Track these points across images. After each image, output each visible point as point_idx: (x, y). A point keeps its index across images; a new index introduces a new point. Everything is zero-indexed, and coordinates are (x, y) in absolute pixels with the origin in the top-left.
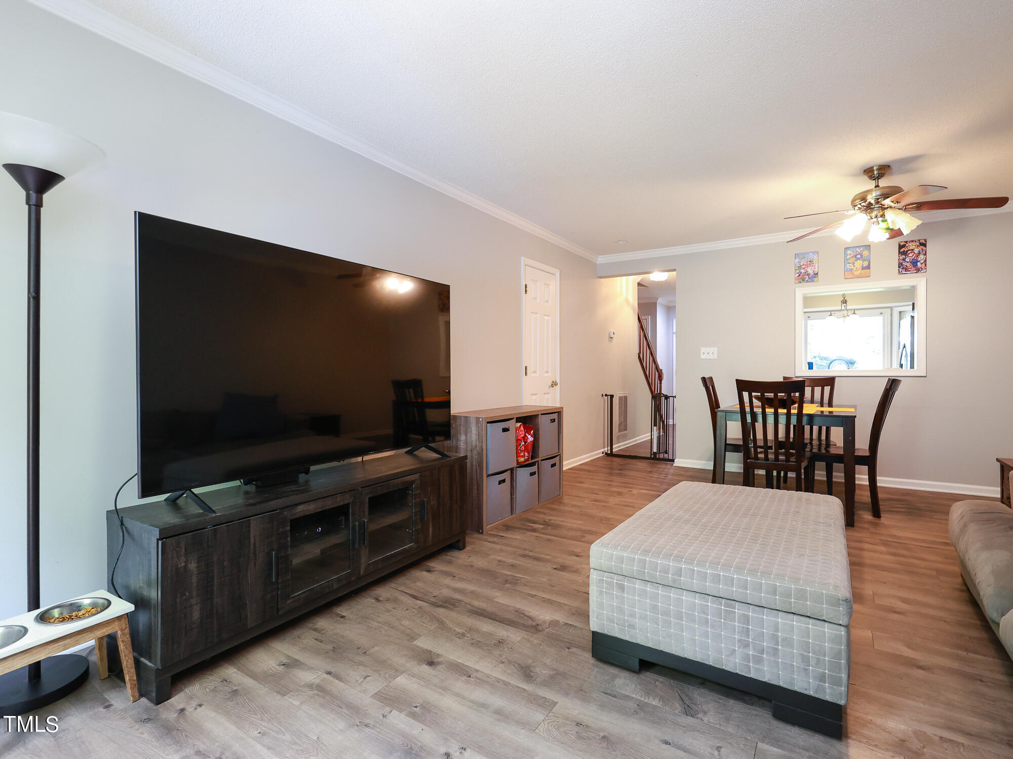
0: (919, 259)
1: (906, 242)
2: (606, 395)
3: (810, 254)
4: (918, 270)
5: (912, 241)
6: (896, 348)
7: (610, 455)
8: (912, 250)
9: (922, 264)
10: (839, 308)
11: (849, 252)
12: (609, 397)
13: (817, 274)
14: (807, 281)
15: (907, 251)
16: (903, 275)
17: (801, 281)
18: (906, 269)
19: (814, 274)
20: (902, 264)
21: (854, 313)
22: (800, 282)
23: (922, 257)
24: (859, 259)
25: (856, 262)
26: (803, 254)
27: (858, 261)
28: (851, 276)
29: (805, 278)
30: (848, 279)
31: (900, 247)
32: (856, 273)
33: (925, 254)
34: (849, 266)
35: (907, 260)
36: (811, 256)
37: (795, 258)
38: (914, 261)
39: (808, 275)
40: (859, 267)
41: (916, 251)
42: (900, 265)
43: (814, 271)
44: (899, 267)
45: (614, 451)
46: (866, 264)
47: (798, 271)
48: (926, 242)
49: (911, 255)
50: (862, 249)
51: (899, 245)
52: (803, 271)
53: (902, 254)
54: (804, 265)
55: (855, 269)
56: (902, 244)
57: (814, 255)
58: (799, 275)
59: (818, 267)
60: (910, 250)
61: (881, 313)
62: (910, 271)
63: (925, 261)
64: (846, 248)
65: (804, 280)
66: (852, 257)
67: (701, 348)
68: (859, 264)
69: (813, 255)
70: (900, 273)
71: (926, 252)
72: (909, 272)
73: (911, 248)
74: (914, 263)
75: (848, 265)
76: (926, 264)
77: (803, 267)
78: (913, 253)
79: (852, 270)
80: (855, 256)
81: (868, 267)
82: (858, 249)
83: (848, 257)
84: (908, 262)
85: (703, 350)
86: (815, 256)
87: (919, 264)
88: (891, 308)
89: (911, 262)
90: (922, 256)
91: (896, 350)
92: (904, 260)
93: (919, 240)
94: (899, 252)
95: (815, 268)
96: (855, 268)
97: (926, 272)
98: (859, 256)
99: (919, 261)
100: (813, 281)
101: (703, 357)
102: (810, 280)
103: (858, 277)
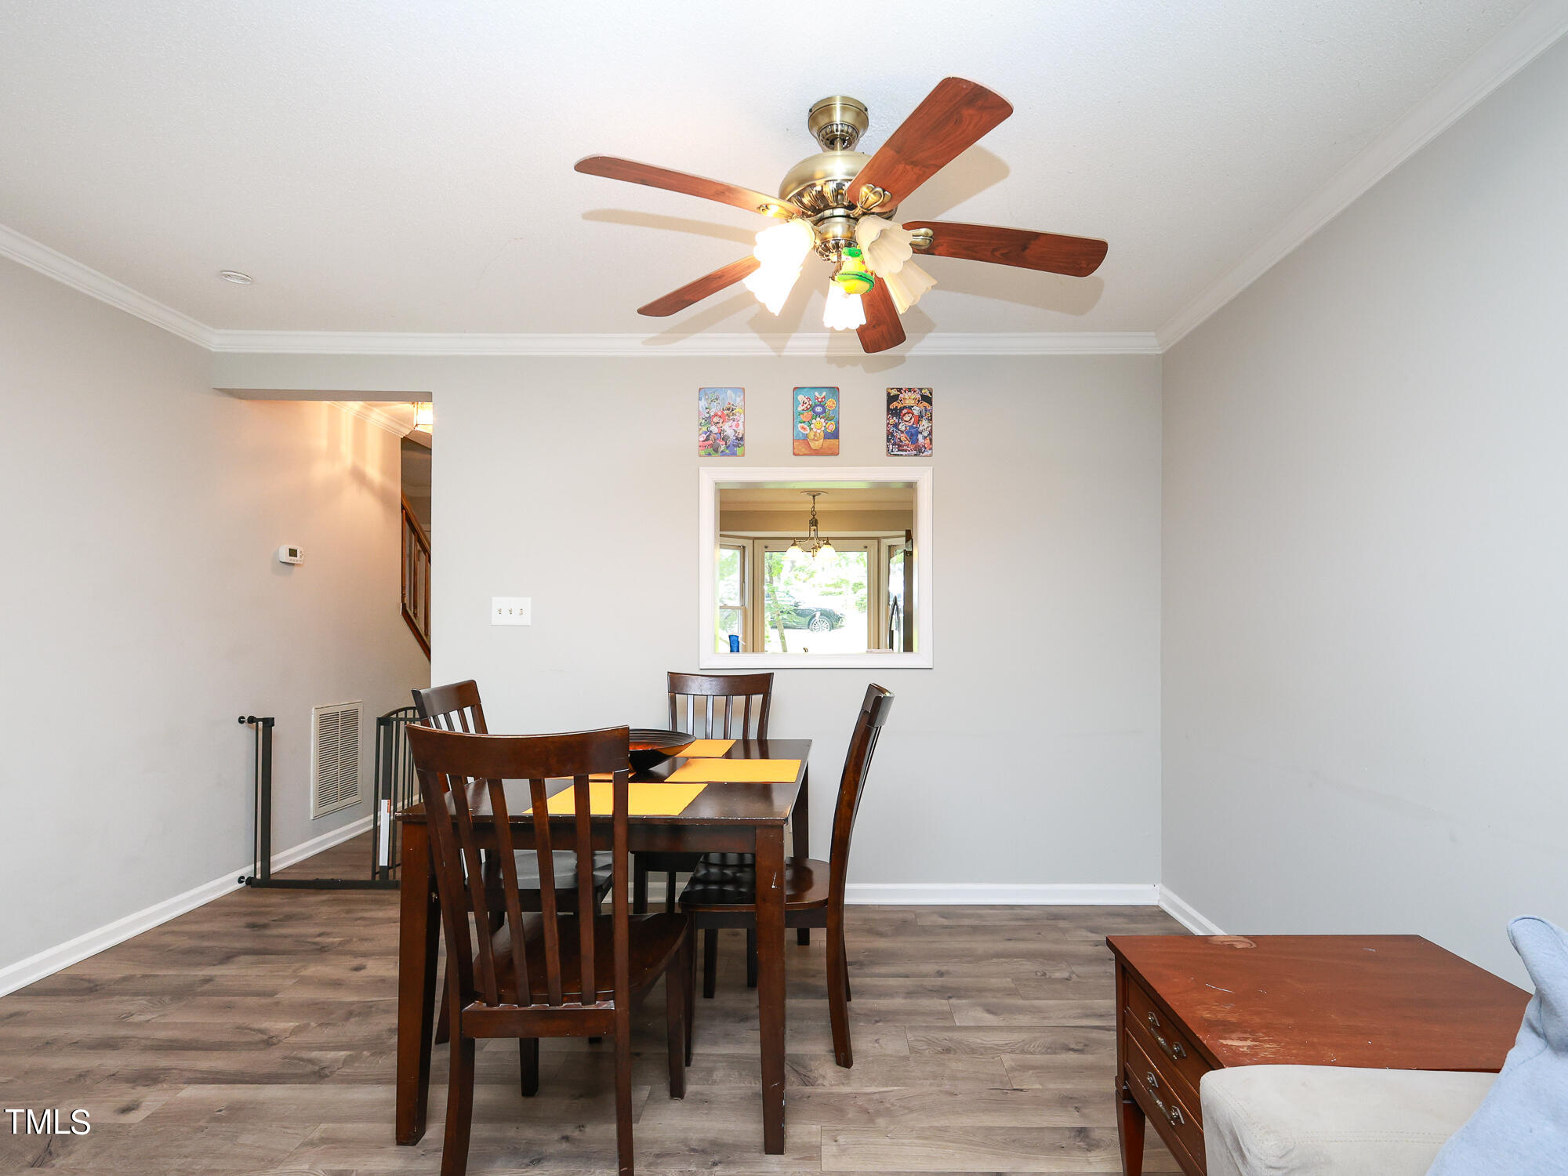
0: (921, 428)
1: (900, 390)
2: (252, 720)
3: (729, 392)
4: (919, 451)
5: (910, 390)
6: (884, 604)
7: (262, 883)
8: (910, 408)
9: (926, 437)
10: (806, 534)
11: (801, 398)
12: (260, 724)
13: (742, 439)
14: (723, 454)
15: (901, 409)
16: (897, 458)
17: (711, 450)
18: (899, 446)
19: (737, 439)
20: (893, 435)
21: (827, 543)
22: (710, 454)
23: (926, 426)
24: (818, 414)
25: (814, 421)
26: (715, 390)
27: (818, 419)
28: (807, 452)
29: (719, 446)
30: (798, 455)
31: (891, 399)
32: (815, 445)
33: (930, 420)
34: (803, 428)
35: (902, 427)
36: (731, 397)
37: (700, 399)
38: (913, 431)
39: (725, 439)
40: (819, 431)
41: (916, 410)
42: (890, 436)
43: (736, 432)
44: (888, 440)
45: (273, 870)
46: (831, 427)
47: (705, 429)
48: (931, 394)
49: (907, 418)
50: (824, 394)
51: (889, 394)
52: (714, 429)
53: (893, 415)
54: (716, 415)
55: (812, 436)
56: (893, 393)
57: (736, 393)
58: (707, 439)
59: (744, 422)
60: (905, 407)
61: (866, 547)
62: (906, 451)
63: (930, 433)
64: (795, 388)
65: (716, 451)
66: (808, 409)
67: (494, 599)
68: (819, 424)
69: (733, 395)
70: (889, 453)
71: (931, 416)
72: (904, 453)
73: (908, 403)
74: (913, 435)
75: (800, 425)
76: (931, 440)
77: (716, 420)
78: (910, 415)
79: (806, 436)
80: (812, 408)
81: (835, 435)
82: (817, 394)
83: (800, 408)
84: (902, 432)
85: (498, 602)
86: (738, 399)
87: (920, 437)
88: (878, 539)
89: (907, 433)
90: (925, 423)
91: (884, 607)
92: (896, 426)
93: (921, 389)
94: (888, 409)
95: (737, 426)
96: (812, 434)
97: (931, 456)
98: (819, 409)
99: (921, 433)
100: (734, 454)
101: (497, 619)
102: (727, 451)
103: (817, 453)
